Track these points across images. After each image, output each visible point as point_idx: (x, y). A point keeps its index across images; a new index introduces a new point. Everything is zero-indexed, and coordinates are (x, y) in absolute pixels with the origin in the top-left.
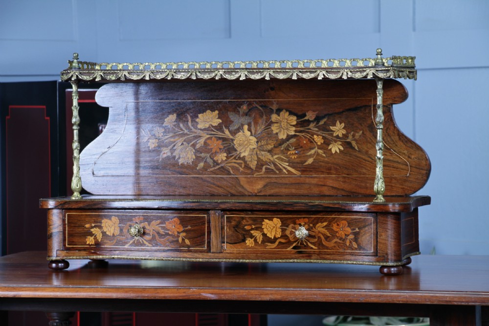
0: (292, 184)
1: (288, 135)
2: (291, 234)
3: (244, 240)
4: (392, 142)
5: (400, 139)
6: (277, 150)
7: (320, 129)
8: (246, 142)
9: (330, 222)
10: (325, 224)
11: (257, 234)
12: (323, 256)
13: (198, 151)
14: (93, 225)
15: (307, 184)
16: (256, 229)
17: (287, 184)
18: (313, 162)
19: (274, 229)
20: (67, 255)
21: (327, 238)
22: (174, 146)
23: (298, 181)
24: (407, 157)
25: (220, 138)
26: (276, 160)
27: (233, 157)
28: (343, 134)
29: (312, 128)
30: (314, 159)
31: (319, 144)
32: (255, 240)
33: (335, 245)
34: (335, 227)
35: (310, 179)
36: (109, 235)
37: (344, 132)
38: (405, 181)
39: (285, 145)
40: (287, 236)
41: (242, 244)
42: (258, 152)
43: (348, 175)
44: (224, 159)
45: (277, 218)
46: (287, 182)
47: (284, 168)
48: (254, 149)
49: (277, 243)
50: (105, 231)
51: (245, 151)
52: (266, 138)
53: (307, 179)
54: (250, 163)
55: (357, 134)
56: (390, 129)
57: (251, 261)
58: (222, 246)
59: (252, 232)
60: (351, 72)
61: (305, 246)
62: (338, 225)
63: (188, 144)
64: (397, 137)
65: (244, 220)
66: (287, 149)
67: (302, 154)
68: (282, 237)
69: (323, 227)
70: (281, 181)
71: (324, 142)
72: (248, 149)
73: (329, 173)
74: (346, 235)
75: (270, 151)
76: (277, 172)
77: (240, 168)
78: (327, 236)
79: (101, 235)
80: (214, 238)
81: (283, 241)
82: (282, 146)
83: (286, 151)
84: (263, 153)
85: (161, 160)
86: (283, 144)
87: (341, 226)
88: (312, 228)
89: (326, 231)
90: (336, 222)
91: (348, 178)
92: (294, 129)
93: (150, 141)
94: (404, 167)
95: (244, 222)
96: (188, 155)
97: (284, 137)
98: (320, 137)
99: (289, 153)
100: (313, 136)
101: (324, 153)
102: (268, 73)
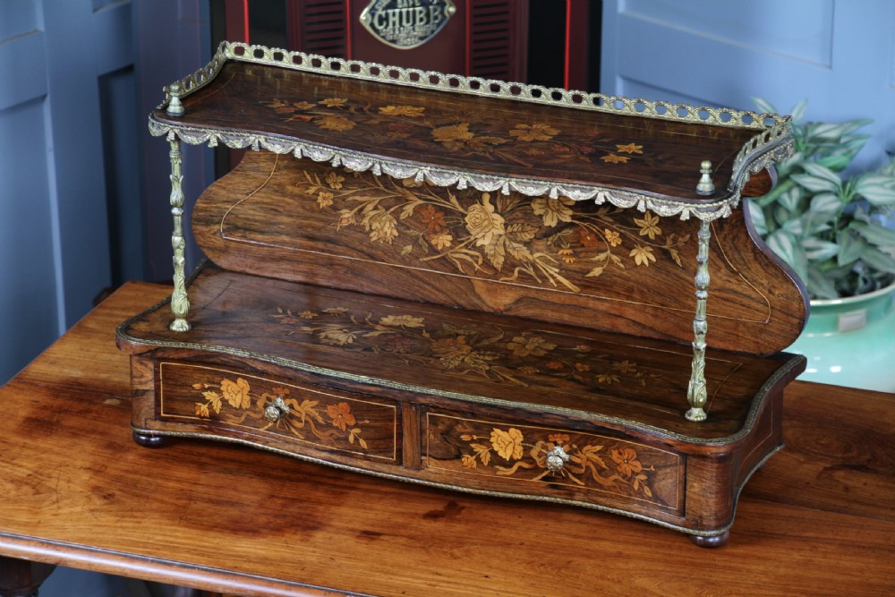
0: (563, 305)
1: (560, 222)
2: (539, 456)
3: (459, 457)
4: (742, 262)
5: (756, 259)
6: (541, 244)
7: (616, 221)
8: (486, 223)
9: (608, 447)
10: (599, 448)
11: (481, 450)
12: (595, 498)
13: (403, 225)
14: (206, 386)
15: (590, 308)
16: (480, 442)
17: (554, 304)
18: (601, 275)
19: (511, 446)
20: (163, 428)
21: (601, 471)
22: (362, 209)
23: (574, 302)
24: (767, 292)
25: (441, 209)
26: (538, 261)
27: (463, 245)
28: (656, 235)
29: (602, 216)
30: (604, 270)
31: (614, 245)
32: (478, 460)
33: (614, 484)
34: (615, 455)
35: (596, 302)
36: (234, 406)
37: (659, 232)
38: (762, 331)
39: (554, 238)
40: (532, 458)
41: (456, 462)
42: (507, 243)
43: (662, 305)
44: (448, 244)
45: (516, 428)
46: (555, 300)
47: (552, 276)
48: (501, 235)
49: (515, 468)
50: (226, 398)
51: (484, 236)
52: (522, 221)
53: (591, 301)
54: (492, 259)
55: (680, 239)
56: (739, 240)
57: (471, 490)
58: (422, 460)
59: (473, 445)
60: (652, 202)
61: (563, 478)
62: (620, 453)
63: (387, 210)
64: (752, 254)
65: (460, 426)
66: (558, 245)
67: (584, 257)
68: (523, 459)
69: (595, 453)
70: (544, 298)
71: (623, 243)
72: (490, 235)
73: (628, 298)
74: (633, 472)
75: (527, 244)
76: (540, 281)
77: (475, 265)
78: (601, 467)
79: (220, 404)
80: (408, 445)
81: (526, 466)
82: (550, 239)
83: (555, 249)
84: (515, 245)
85: (338, 228)
86: (550, 236)
87: (626, 457)
88: (576, 451)
89: (600, 460)
90: (618, 448)
91: (663, 310)
92: (571, 212)
93: (321, 193)
94: (760, 307)
95: (459, 428)
96: (386, 229)
97: (554, 224)
98: (615, 233)
99: (560, 252)
100: (604, 230)
101: (622, 262)
102: (507, 184)
